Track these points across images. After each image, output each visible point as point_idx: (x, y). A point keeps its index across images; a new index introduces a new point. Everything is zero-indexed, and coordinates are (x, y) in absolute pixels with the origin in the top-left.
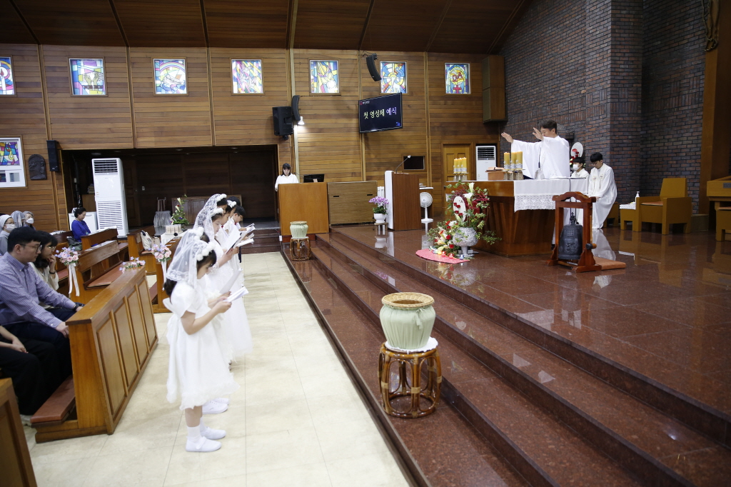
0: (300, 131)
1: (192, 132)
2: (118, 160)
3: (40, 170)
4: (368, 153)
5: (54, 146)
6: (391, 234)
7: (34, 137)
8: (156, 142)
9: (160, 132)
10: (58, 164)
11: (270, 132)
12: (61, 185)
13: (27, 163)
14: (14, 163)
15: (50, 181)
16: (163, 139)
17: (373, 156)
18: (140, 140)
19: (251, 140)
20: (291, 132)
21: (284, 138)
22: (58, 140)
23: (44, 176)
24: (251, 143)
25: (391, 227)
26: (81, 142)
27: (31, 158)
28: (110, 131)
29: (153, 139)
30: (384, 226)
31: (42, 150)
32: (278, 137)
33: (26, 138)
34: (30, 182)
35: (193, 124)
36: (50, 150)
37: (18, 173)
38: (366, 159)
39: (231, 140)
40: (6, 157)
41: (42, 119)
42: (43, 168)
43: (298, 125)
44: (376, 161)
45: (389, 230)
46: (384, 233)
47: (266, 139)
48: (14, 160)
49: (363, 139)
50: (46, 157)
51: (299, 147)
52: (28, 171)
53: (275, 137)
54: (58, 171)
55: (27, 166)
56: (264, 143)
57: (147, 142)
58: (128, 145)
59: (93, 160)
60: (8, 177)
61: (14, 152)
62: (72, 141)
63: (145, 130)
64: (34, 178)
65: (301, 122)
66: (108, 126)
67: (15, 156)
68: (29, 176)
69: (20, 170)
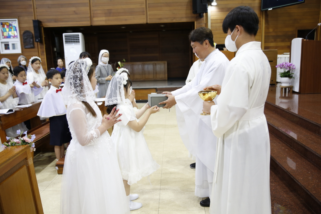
0: (212, 10)
1: (131, 12)
2: (80, 34)
3: (30, 41)
4: (267, 28)
5: (38, 24)
6: (296, 97)
7: (26, 18)
8: (106, 21)
9: (109, 13)
10: (41, 37)
11: (189, 12)
12: (43, 52)
13: (22, 37)
14: (15, 37)
15: (36, 49)
16: (111, 18)
17: (271, 30)
18: (95, 19)
19: (174, 18)
20: (206, 11)
21: (200, 16)
22: (41, 20)
23: (32, 46)
24: (174, 21)
25: (297, 89)
26: (56, 21)
27: (24, 33)
28: (75, 13)
29: (104, 18)
30: (287, 89)
31: (30, 27)
32: (195, 15)
33: (21, 19)
34: (24, 50)
35: (132, 6)
36: (34, 27)
37: (17, 44)
38: (265, 33)
39: (160, 19)
40: (10, 33)
41: (31, 5)
42: (32, 40)
43: (211, 5)
44: (274, 34)
45: (294, 93)
46: (287, 95)
47: (186, 17)
48: (14, 35)
49: (264, 16)
50: (33, 32)
51: (211, 23)
52: (23, 42)
53: (193, 15)
54: (41, 42)
55: (22, 39)
56: (184, 20)
57: (100, 21)
58: (86, 23)
59: (64, 34)
60: (11, 46)
61: (15, 29)
62: (50, 21)
63: (99, 12)
64: (27, 47)
65: (214, 3)
66: (73, 9)
67: (15, 32)
68: (23, 46)
69: (17, 41)
